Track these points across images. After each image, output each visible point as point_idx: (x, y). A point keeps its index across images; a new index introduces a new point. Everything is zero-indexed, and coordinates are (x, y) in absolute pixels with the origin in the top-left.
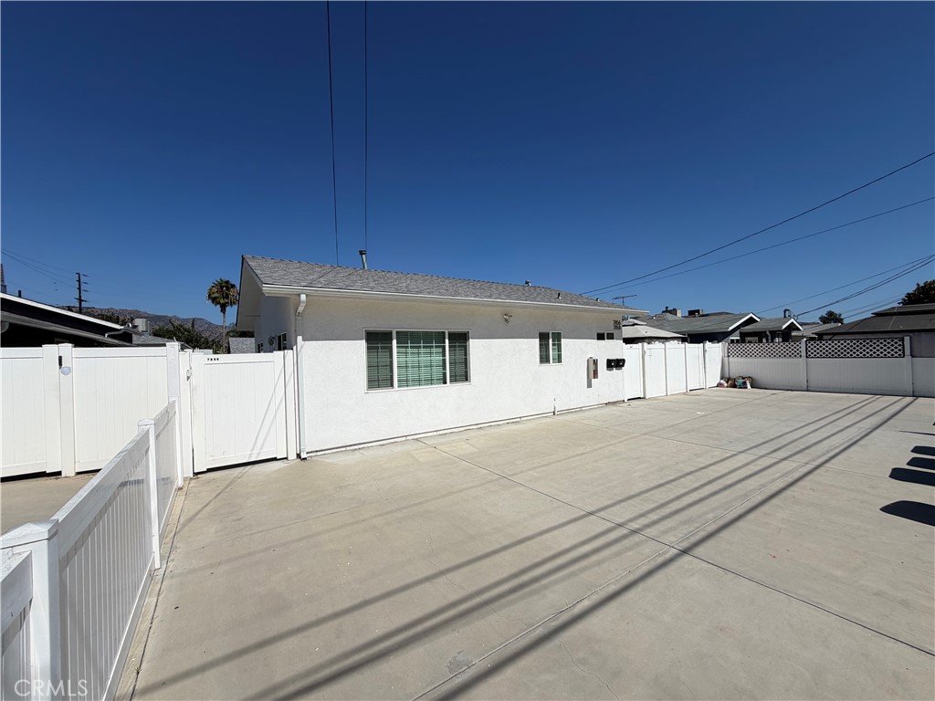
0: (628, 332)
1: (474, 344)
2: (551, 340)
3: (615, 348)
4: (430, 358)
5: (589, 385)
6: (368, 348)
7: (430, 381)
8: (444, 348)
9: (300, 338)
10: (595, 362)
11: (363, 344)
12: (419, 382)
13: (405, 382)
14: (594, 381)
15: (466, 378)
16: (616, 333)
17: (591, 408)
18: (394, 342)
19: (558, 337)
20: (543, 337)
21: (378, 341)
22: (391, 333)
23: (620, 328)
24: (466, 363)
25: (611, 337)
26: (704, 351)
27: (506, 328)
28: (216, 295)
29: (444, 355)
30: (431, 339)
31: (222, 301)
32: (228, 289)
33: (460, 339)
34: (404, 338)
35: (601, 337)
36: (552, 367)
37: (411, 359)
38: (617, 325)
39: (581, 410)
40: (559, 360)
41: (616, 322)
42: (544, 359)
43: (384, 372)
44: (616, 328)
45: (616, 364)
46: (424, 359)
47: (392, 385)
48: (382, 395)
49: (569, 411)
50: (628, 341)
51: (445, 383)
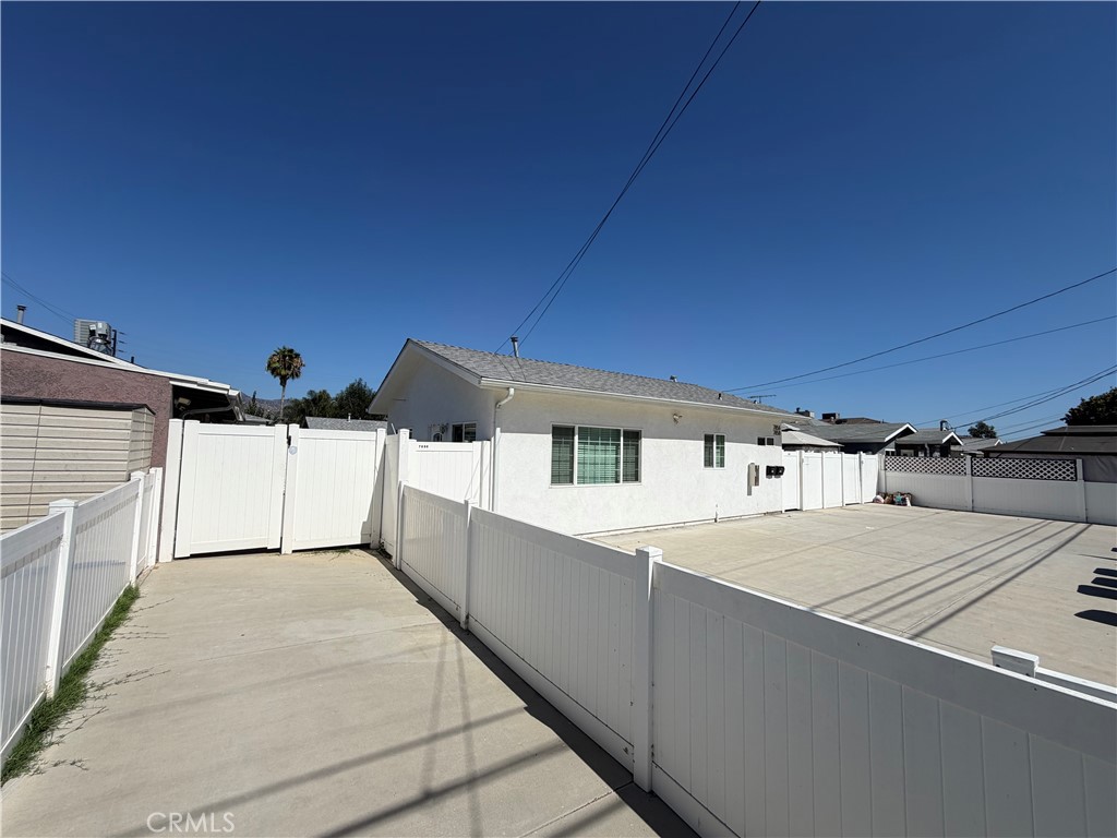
0: (786, 438)
1: (646, 444)
2: (715, 443)
3: (773, 455)
4: (605, 455)
5: (749, 493)
6: (554, 442)
7: (604, 479)
8: (619, 445)
9: (498, 429)
10: (757, 469)
11: (549, 437)
12: (594, 480)
13: (582, 480)
14: (753, 488)
15: (636, 477)
16: (775, 438)
17: (751, 518)
18: (576, 437)
19: (721, 440)
20: (708, 439)
21: (562, 435)
22: (573, 429)
23: (779, 434)
24: (637, 462)
25: (771, 442)
26: (861, 463)
27: (675, 428)
28: (277, 365)
29: (617, 453)
30: (609, 436)
31: (283, 372)
32: (291, 358)
33: (634, 437)
34: (586, 433)
35: (761, 442)
36: (715, 470)
37: (589, 456)
38: (777, 430)
39: (740, 519)
40: (722, 464)
41: (776, 427)
42: (708, 462)
43: (565, 467)
44: (776, 433)
45: (775, 471)
46: (600, 456)
47: (572, 482)
48: (563, 490)
49: (729, 519)
50: (786, 447)
51: (617, 481)
